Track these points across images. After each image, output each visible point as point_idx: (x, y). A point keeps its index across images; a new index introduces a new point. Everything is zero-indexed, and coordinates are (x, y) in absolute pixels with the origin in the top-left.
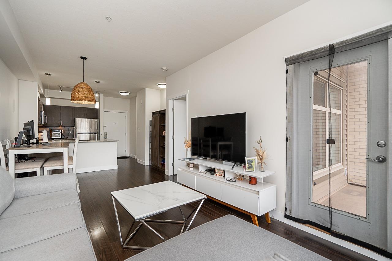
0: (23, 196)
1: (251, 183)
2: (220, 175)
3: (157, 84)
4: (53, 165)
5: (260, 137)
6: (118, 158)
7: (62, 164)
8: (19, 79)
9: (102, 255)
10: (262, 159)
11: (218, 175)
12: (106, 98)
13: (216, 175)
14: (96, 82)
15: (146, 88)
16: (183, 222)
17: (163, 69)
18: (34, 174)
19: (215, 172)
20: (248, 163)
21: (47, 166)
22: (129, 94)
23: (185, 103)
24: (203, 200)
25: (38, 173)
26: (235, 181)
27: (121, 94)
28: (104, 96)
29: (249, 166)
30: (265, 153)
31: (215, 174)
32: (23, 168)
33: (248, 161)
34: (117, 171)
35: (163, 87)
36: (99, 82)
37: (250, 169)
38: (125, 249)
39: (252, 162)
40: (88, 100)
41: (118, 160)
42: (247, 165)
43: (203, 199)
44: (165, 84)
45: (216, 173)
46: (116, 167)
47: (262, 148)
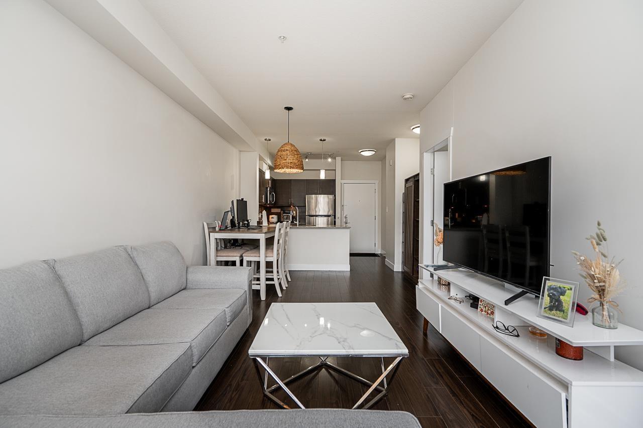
0: (194, 287)
1: (560, 352)
2: (489, 312)
3: (412, 128)
4: (252, 255)
5: (599, 224)
6: (351, 255)
7: (258, 255)
8: (240, 151)
9: (236, 394)
10: (603, 290)
11: (485, 312)
12: (346, 163)
13: (482, 310)
14: (321, 140)
15: (396, 139)
16: (383, 389)
17: (405, 97)
18: (233, 263)
19: (480, 303)
20: (549, 296)
21: (246, 256)
22: (374, 152)
23: (448, 156)
24: (398, 359)
25: (238, 263)
26: (518, 336)
27: (362, 153)
28: (341, 160)
29: (551, 302)
30: (616, 273)
31: (479, 309)
32: (224, 255)
33: (550, 288)
34: (348, 274)
35: (417, 131)
36: (324, 140)
37: (554, 312)
38: (267, 398)
39: (563, 293)
40: (291, 167)
41: (351, 257)
42: (546, 300)
43: (399, 355)
44: (419, 125)
45: (482, 307)
46: (347, 268)
47: (605, 256)
